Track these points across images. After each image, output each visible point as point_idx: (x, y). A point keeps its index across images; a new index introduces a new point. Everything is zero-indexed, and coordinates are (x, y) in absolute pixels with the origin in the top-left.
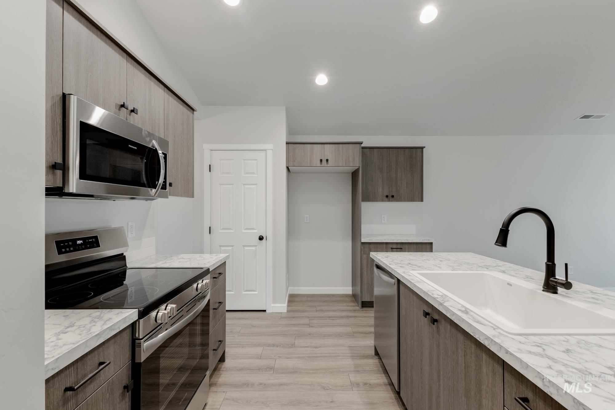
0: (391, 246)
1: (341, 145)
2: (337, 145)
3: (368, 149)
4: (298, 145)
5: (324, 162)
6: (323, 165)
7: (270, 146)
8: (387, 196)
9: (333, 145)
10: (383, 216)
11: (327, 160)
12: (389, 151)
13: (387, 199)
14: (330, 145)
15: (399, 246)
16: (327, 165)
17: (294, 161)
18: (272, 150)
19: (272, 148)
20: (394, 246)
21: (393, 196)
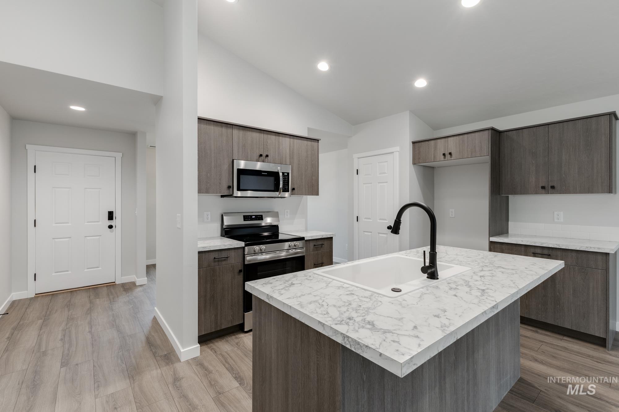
0: (532, 250)
1: (466, 136)
2: (461, 137)
3: (515, 131)
4: (422, 143)
5: (448, 156)
6: (446, 159)
7: (397, 148)
8: (543, 188)
9: (457, 137)
10: (556, 213)
11: (450, 154)
12: (547, 128)
13: (543, 191)
14: (454, 138)
15: (546, 252)
16: (450, 159)
17: (419, 158)
18: (398, 151)
19: (399, 150)
20: (539, 251)
21: (553, 187)
